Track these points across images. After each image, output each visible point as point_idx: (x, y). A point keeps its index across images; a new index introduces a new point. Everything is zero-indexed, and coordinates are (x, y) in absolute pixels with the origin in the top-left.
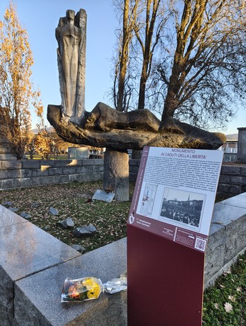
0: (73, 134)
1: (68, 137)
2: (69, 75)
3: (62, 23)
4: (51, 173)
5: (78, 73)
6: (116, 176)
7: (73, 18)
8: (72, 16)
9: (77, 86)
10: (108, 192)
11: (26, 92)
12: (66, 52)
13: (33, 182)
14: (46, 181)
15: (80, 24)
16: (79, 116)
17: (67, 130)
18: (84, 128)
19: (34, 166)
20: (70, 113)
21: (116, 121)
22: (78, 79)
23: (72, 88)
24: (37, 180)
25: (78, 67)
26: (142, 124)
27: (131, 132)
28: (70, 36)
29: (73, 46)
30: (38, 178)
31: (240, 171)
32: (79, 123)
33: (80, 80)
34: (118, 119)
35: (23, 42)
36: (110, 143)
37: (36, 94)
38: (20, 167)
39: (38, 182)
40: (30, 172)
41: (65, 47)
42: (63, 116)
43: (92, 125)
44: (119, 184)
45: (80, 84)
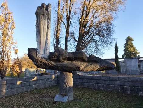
0: (45, 64)
1: (41, 66)
2: (42, 33)
3: (39, 9)
4: (23, 85)
5: (47, 33)
6: (68, 86)
7: (45, 7)
8: (45, 6)
9: (46, 39)
10: (63, 96)
11: (10, 42)
12: (41, 22)
13: (12, 91)
14: (20, 90)
15: (49, 10)
16: (47, 54)
17: (41, 62)
18: (51, 61)
19: (14, 82)
20: (42, 53)
21: (68, 57)
22: (47, 36)
23: (44, 40)
24: (15, 90)
25: (47, 30)
26: (80, 58)
27: (75, 62)
28: (44, 15)
29: (45, 19)
30: (15, 89)
31: (118, 79)
32: (47, 58)
33: (48, 36)
34: (69, 56)
35: (10, 18)
36: (66, 68)
37: (15, 43)
38: (5, 83)
39: (15, 91)
40: (11, 86)
41: (41, 20)
42: (38, 54)
43: (55, 58)
44: (69, 90)
45: (48, 38)
